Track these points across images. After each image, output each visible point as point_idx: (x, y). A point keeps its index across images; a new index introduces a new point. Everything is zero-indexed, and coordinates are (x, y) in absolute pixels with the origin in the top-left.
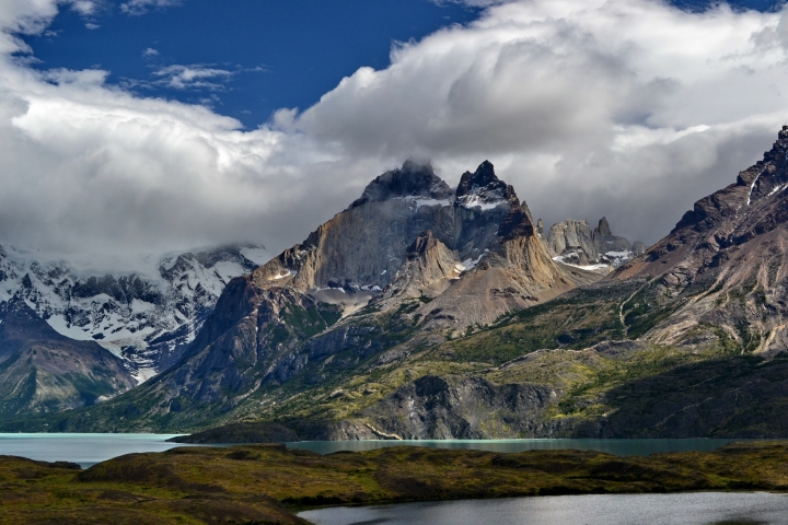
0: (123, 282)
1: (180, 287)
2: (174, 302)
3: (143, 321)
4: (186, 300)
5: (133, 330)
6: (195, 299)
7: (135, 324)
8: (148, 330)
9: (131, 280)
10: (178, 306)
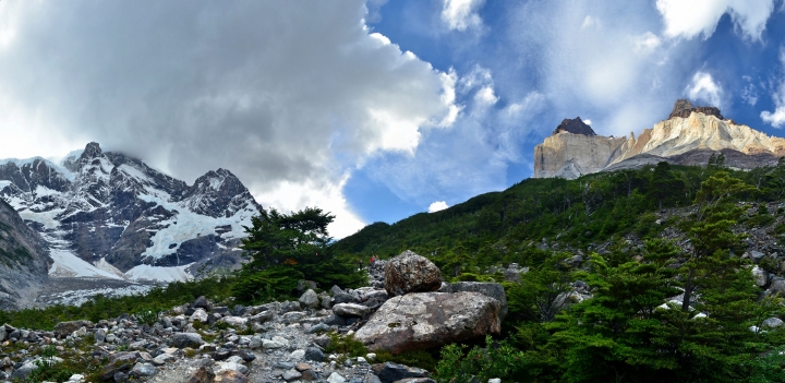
0: (26, 170)
1: (92, 171)
2: (86, 187)
3: (51, 204)
4: (101, 183)
5: (38, 211)
6: (112, 183)
7: (41, 206)
8: (59, 211)
9: (35, 167)
10: (92, 190)
